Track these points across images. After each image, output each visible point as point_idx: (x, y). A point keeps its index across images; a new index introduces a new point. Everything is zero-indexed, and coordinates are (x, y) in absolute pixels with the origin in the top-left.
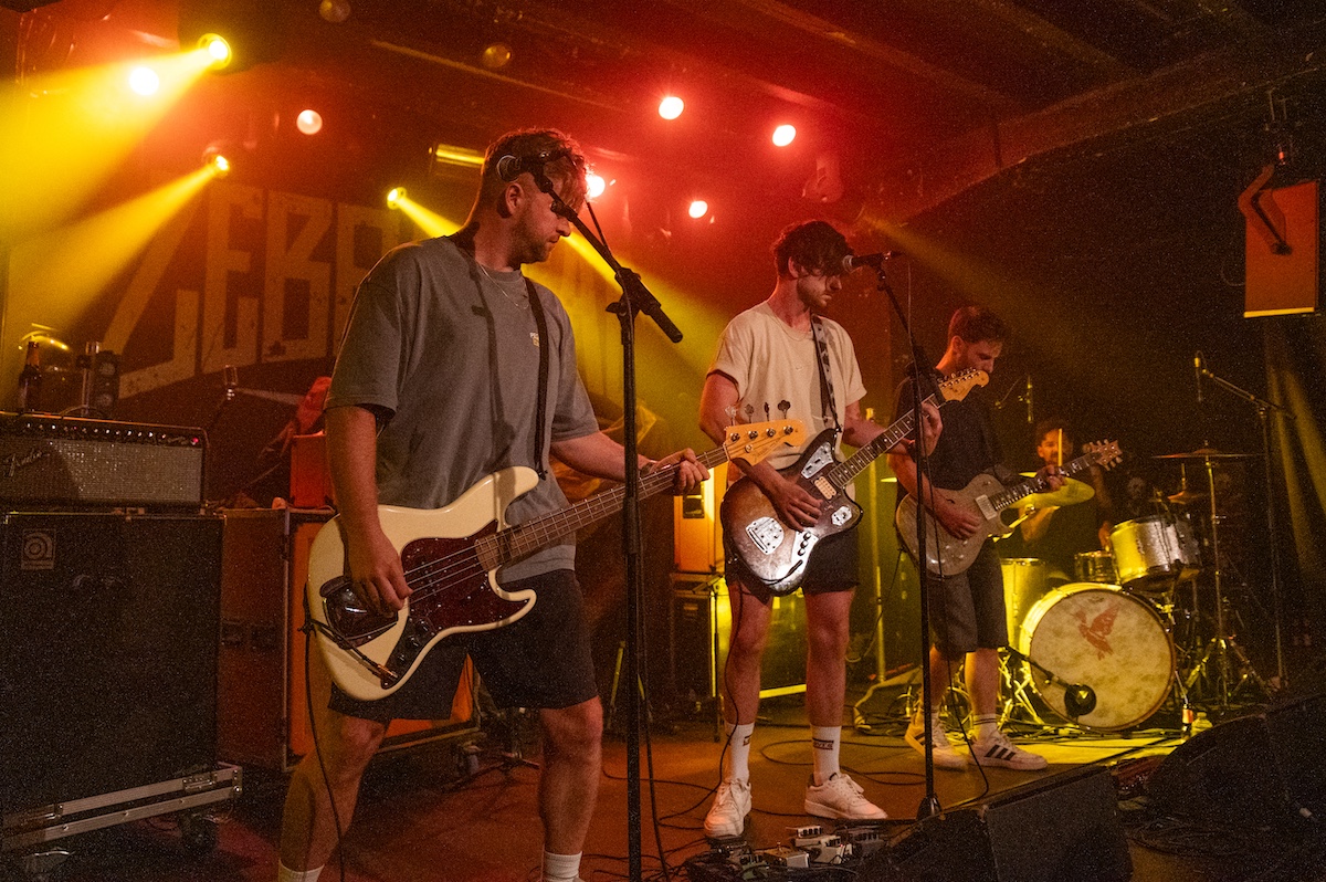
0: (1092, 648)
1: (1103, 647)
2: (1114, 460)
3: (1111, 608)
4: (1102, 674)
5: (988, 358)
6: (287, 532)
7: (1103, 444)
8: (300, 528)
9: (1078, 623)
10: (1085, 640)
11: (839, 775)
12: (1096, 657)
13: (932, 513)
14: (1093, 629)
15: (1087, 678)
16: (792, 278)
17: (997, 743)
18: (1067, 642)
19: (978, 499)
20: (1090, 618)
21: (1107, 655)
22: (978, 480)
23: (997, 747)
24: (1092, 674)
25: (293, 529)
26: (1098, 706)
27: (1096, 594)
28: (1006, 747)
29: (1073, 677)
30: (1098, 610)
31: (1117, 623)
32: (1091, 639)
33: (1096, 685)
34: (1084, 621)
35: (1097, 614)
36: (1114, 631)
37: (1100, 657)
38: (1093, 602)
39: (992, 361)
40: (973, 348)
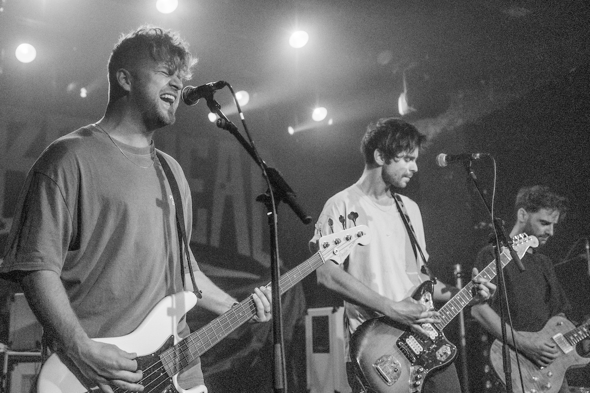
5: (547, 223)
6: (5, 371)
8: (16, 367)
13: (513, 349)
16: (378, 166)
19: (555, 337)
22: (553, 321)
25: (11, 368)
39: (552, 226)
40: (535, 216)
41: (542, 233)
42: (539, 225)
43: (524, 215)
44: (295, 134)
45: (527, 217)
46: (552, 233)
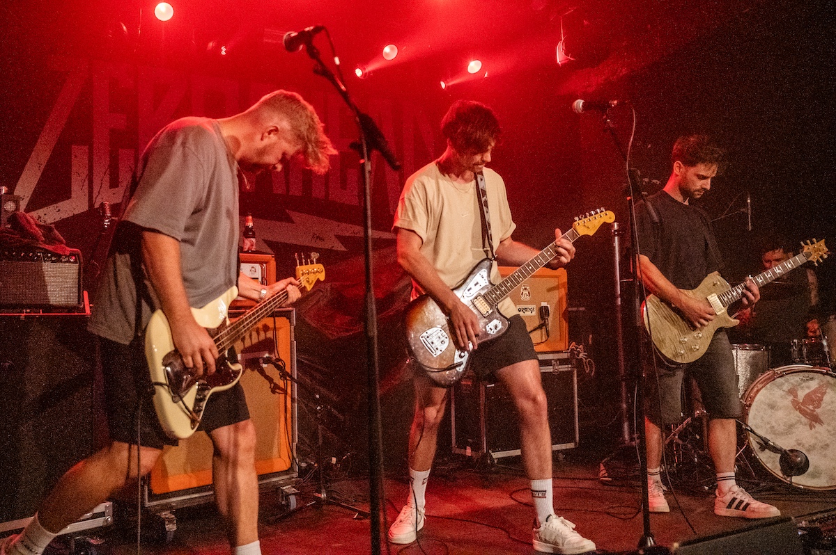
0: (804, 419)
1: (814, 419)
2: (821, 257)
3: (821, 387)
4: (813, 441)
5: (704, 178)
7: (812, 243)
9: (791, 398)
10: (798, 412)
11: (554, 516)
12: (808, 426)
14: (804, 403)
15: (799, 444)
17: (735, 495)
18: (780, 414)
20: (801, 394)
21: (817, 425)
22: (709, 281)
23: (734, 499)
24: (804, 441)
26: (811, 469)
27: (806, 374)
28: (743, 499)
29: (786, 444)
30: (808, 387)
31: (827, 398)
32: (801, 411)
33: (809, 451)
34: (796, 396)
35: (807, 391)
36: (823, 405)
37: (811, 427)
38: (804, 381)
39: (709, 180)
40: (692, 170)
41: (698, 188)
42: (695, 178)
43: (680, 168)
44: (448, 87)
45: (683, 170)
46: (708, 187)
